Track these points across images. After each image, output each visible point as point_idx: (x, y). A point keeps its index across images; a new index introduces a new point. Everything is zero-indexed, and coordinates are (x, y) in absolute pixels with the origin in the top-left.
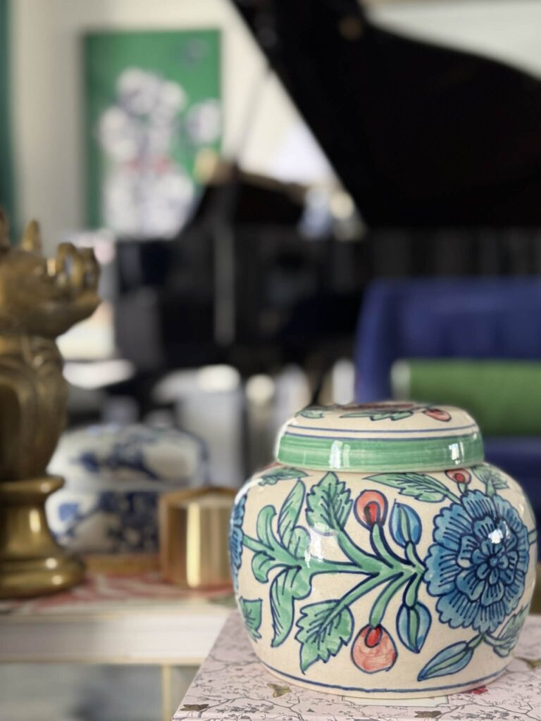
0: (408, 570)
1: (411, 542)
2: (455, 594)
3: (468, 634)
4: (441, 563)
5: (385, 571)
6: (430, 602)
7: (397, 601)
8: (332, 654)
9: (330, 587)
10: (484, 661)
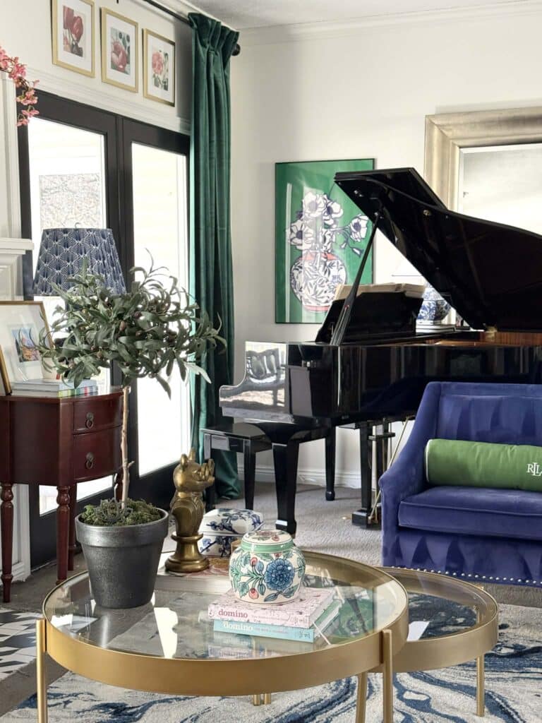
0: (260, 577)
1: (261, 571)
2: (271, 583)
3: (275, 592)
4: (268, 576)
5: (255, 577)
6: (265, 584)
7: (258, 584)
8: (245, 594)
9: (244, 579)
10: (281, 598)
